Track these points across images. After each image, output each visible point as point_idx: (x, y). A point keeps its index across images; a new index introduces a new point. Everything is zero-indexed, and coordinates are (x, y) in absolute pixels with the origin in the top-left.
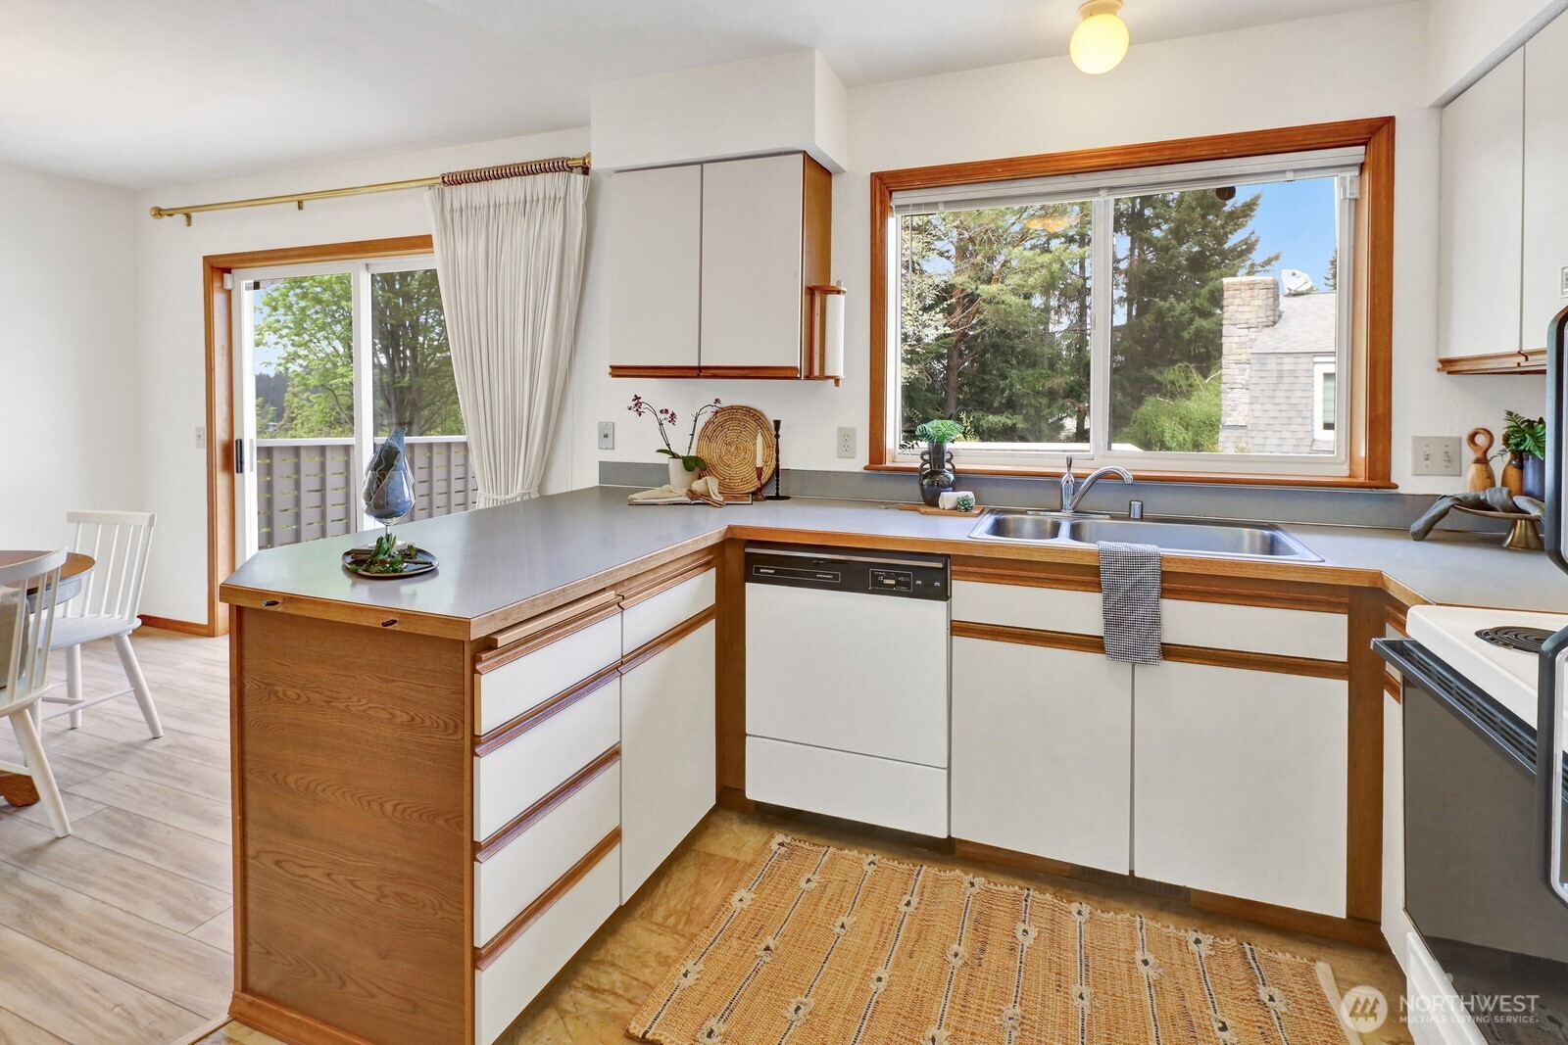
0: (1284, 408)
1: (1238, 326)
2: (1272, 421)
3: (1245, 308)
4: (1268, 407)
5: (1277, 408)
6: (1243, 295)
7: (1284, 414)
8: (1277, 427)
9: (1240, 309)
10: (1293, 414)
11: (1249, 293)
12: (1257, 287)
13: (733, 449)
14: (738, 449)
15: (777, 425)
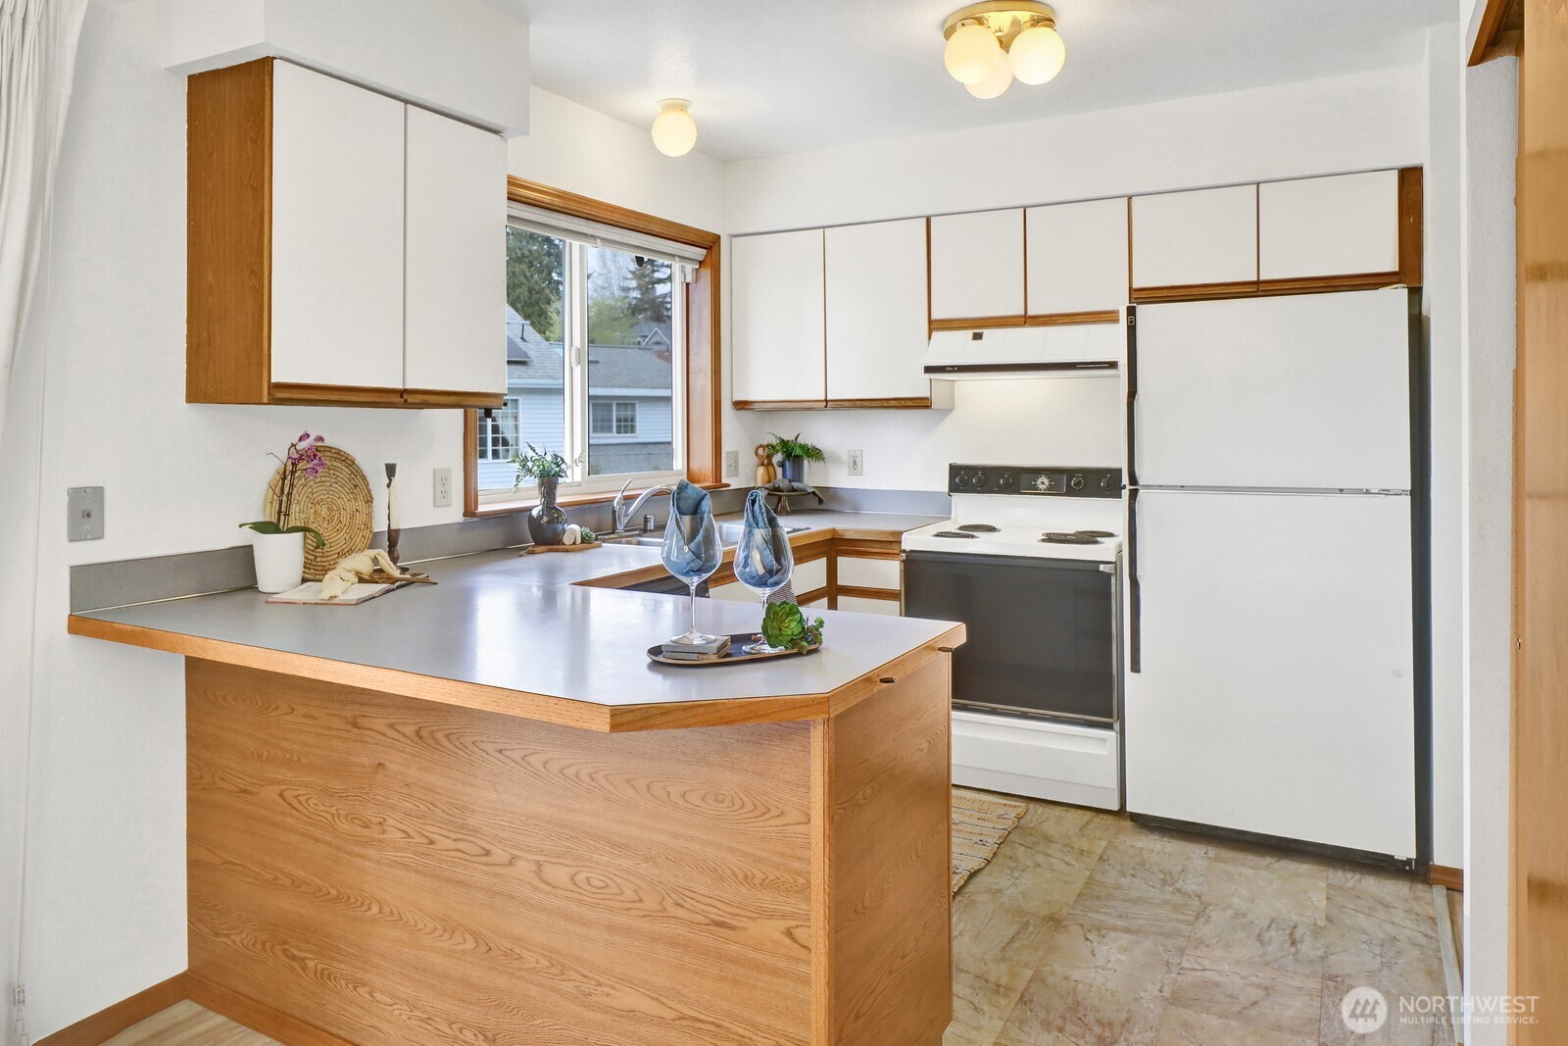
13: (324, 511)
14: (329, 509)
15: (391, 470)
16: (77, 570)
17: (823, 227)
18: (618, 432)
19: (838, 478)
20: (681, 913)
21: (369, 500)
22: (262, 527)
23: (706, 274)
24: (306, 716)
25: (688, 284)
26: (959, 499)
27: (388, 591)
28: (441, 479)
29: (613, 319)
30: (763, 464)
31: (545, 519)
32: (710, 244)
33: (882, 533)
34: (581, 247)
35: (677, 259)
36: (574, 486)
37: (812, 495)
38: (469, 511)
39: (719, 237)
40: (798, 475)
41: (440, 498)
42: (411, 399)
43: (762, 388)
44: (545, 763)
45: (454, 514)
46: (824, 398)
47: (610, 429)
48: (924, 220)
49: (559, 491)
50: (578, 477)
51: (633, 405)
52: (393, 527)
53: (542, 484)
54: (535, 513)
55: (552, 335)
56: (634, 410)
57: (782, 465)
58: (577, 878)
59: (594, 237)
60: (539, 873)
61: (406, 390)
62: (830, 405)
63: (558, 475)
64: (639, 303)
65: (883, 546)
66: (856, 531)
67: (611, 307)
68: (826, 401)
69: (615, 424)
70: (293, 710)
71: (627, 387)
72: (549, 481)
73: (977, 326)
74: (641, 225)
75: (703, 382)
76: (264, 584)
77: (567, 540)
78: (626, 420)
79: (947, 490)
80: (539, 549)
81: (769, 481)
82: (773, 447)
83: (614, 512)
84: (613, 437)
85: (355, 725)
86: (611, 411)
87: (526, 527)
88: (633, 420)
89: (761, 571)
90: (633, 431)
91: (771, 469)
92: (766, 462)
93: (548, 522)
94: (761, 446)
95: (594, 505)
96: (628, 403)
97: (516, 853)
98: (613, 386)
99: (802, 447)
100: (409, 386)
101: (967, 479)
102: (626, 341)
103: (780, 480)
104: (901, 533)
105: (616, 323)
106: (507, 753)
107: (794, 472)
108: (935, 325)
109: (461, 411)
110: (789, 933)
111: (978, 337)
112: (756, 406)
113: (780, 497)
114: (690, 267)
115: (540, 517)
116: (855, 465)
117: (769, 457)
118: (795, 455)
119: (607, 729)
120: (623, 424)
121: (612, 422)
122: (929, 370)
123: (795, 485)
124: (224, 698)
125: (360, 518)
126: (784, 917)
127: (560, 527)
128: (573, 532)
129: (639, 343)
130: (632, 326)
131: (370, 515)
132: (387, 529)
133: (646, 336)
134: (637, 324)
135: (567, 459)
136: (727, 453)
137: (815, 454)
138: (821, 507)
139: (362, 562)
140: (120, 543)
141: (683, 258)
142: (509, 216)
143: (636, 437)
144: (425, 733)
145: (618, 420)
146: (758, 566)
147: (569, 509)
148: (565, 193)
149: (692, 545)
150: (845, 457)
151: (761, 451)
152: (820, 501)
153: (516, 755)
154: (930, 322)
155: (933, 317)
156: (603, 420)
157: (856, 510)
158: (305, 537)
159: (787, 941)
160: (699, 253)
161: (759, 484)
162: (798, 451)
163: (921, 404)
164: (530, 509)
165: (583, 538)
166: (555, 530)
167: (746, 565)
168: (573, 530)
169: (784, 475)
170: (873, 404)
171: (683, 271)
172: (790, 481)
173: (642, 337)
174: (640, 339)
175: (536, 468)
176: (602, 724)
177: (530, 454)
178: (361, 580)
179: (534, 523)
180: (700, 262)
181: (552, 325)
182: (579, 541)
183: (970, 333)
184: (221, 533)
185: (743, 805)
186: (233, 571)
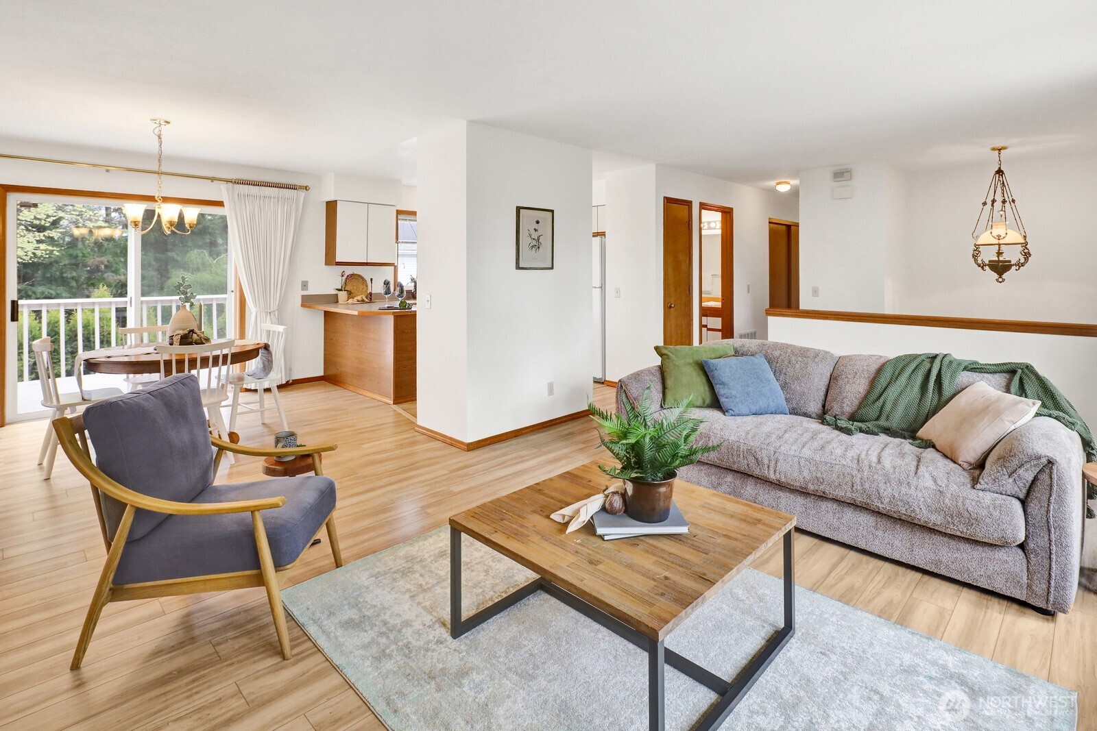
14: (355, 286)
15: (371, 280)
16: (302, 296)
21: (367, 286)
22: (339, 290)
52: (371, 292)
61: (367, 263)
76: (338, 302)
100: (369, 262)
109: (393, 267)
125: (365, 290)
131: (367, 289)
140: (312, 291)
158: (349, 292)
184: (331, 291)
186: (334, 299)
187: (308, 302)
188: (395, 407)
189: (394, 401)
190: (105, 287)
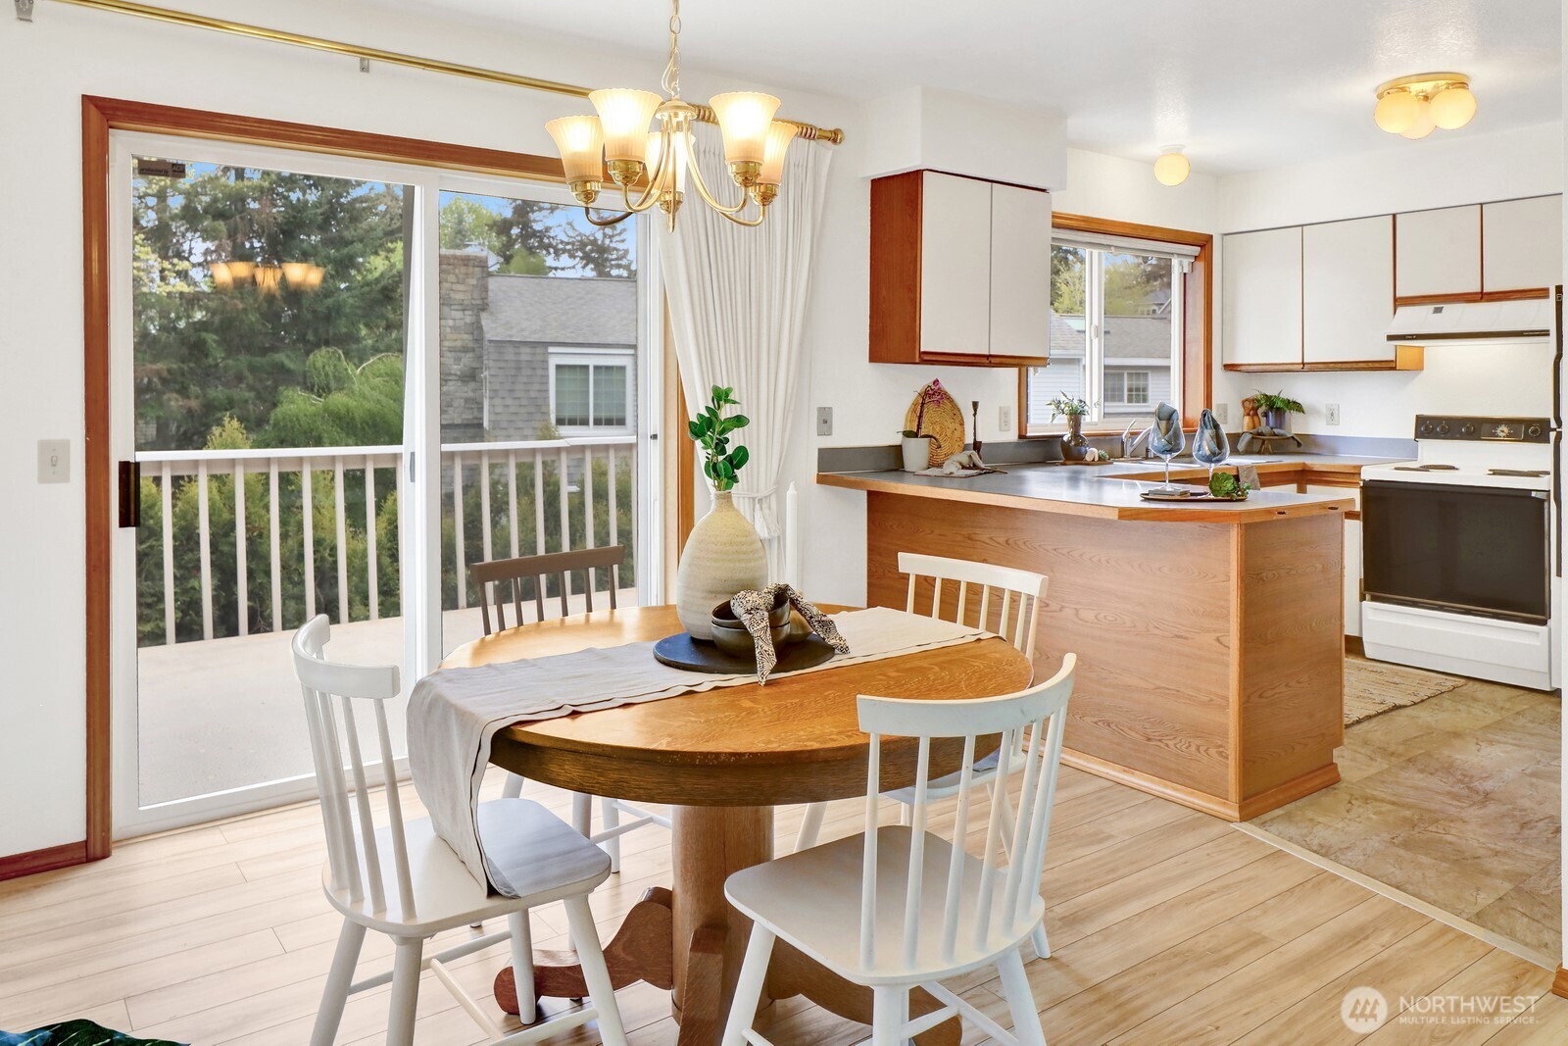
0: (525, 402)
1: (453, 307)
2: (513, 418)
3: (460, 287)
4: (509, 402)
5: (517, 402)
6: (457, 271)
7: (523, 410)
8: (520, 425)
9: (455, 287)
10: (532, 410)
11: (463, 269)
12: (472, 262)
13: (938, 429)
14: (941, 427)
15: (975, 405)
16: (821, 451)
17: (1302, 226)
18: (1130, 400)
19: (1317, 427)
20: (1157, 632)
21: (962, 424)
22: (908, 434)
23: (1200, 266)
24: (941, 535)
25: (1185, 274)
26: (1423, 443)
27: (981, 474)
28: (1004, 414)
29: (1126, 288)
30: (1248, 414)
31: (1073, 443)
32: (1204, 243)
33: (1345, 466)
34: (1099, 254)
35: (1176, 256)
36: (1091, 423)
37: (1291, 440)
38: (1021, 437)
39: (1212, 236)
40: (1280, 424)
41: (1004, 425)
42: (993, 360)
43: (1248, 353)
44: (1081, 555)
45: (1012, 436)
46: (1301, 361)
47: (1121, 400)
48: (1391, 217)
49: (1082, 427)
50: (1095, 419)
51: (1146, 374)
52: (978, 440)
53: (1070, 420)
54: (1065, 439)
55: (1060, 306)
56: (1146, 379)
57: (1266, 415)
58: (1099, 617)
59: (1110, 246)
60: (1077, 615)
61: (990, 356)
62: (1307, 367)
63: (1082, 413)
64: (1156, 269)
65: (1348, 476)
66: (1323, 465)
67: (1123, 274)
68: (1303, 364)
69: (1126, 393)
70: (933, 532)
71: (1139, 356)
72: (1076, 416)
73: (1439, 300)
74: (1145, 234)
75: (1197, 350)
76: (907, 468)
77: (1088, 458)
78: (1138, 390)
79: (1413, 436)
80: (1067, 462)
81: (1254, 428)
82: (1258, 401)
83: (1123, 443)
84: (1124, 406)
85: (969, 539)
86: (1123, 380)
87: (1060, 449)
88: (1145, 390)
89: (1208, 453)
90: (1145, 400)
91: (1256, 418)
92: (1251, 413)
93: (1075, 445)
94: (1246, 400)
95: (1107, 438)
96: (1140, 372)
97: (1063, 604)
98: (1125, 356)
99: (1283, 401)
100: (992, 353)
101: (1430, 427)
102: (1140, 309)
103: (1264, 428)
104: (1362, 466)
105: (1128, 291)
106: (1060, 551)
107: (1276, 422)
108: (1399, 302)
109: (1016, 370)
110: (1218, 640)
111: (1438, 310)
112: (1243, 368)
113: (1264, 441)
114: (1186, 262)
115: (1070, 442)
116: (1332, 416)
117: (1255, 410)
118: (1277, 408)
119: (1117, 517)
120: (1134, 393)
121: (1123, 391)
122: (1391, 338)
123: (1276, 431)
124: (891, 526)
125: (957, 434)
126: (1215, 631)
127: (1083, 449)
128: (1092, 452)
129: (1154, 311)
130: (1147, 294)
131: (963, 432)
132: (972, 442)
133: (1162, 304)
134: (1152, 291)
135: (1088, 402)
136: (1218, 405)
137: (1297, 407)
138: (1298, 450)
139: (964, 458)
140: (840, 439)
141: (1179, 255)
142: (1053, 238)
143: (1148, 406)
144: (1010, 542)
145: (1130, 390)
146: (1206, 450)
147: (1090, 438)
148: (1088, 218)
149: (1166, 437)
150: (1324, 410)
151: (1247, 404)
152: (1301, 444)
153: (1065, 551)
154: (1395, 299)
155: (1398, 295)
156: (1113, 390)
157: (1333, 452)
158: (930, 443)
159: (1218, 644)
160: (1196, 250)
161: (1245, 430)
162: (1279, 404)
163: (1388, 366)
164: (1062, 436)
165: (1099, 457)
166: (1080, 451)
167: (1199, 450)
168: (1093, 452)
169: (1267, 424)
170: (1344, 366)
171: (1181, 265)
172: (1272, 428)
173: (1157, 304)
174: (1155, 307)
175: (1067, 408)
176: (1114, 516)
177: (1063, 399)
178: (964, 467)
179: (1066, 447)
180: (1196, 257)
181: (1061, 296)
182: (1096, 459)
183: (1431, 307)
184: (889, 435)
185: (1193, 573)
186: (893, 460)
187: (835, 467)
188: (1249, 829)
189: (1241, 809)
190: (235, 423)
